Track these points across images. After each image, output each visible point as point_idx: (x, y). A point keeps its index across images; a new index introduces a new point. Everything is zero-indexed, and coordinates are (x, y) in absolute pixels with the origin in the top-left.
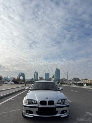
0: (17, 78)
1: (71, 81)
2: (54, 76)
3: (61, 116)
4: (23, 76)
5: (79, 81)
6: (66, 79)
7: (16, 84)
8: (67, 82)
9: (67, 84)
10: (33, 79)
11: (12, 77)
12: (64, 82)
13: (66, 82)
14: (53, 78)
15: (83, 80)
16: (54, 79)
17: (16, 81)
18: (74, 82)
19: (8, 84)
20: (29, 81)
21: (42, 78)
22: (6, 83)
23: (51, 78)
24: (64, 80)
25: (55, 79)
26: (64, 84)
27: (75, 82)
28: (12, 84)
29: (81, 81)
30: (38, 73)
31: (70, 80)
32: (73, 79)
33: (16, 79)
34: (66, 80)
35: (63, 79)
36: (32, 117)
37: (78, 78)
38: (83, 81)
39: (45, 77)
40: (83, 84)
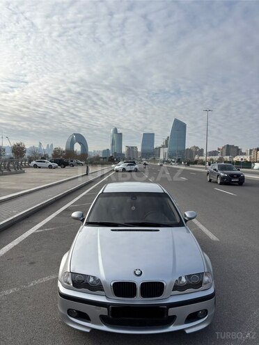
0: (64, 149)
1: (215, 155)
2: (167, 142)
3: (187, 331)
4: (80, 143)
5: (238, 155)
6: (202, 150)
7: (63, 166)
8: (203, 158)
9: (203, 163)
10: (108, 150)
11: (52, 145)
12: (196, 158)
13: (200, 158)
14: (163, 146)
15: (251, 150)
16: (166, 150)
17: (63, 160)
18: (225, 157)
19: (40, 167)
20: (98, 158)
21: (132, 147)
22: (35, 166)
23: (160, 148)
24: (196, 153)
25: (169, 151)
26: (196, 162)
27: (228, 157)
28: (50, 167)
29: (245, 154)
30: (121, 134)
31: (214, 153)
32: (223, 147)
33: (64, 152)
34: (201, 152)
35: (194, 150)
36: (88, 331)
37: (237, 147)
38: (250, 154)
39: (143, 145)
40: (250, 162)
